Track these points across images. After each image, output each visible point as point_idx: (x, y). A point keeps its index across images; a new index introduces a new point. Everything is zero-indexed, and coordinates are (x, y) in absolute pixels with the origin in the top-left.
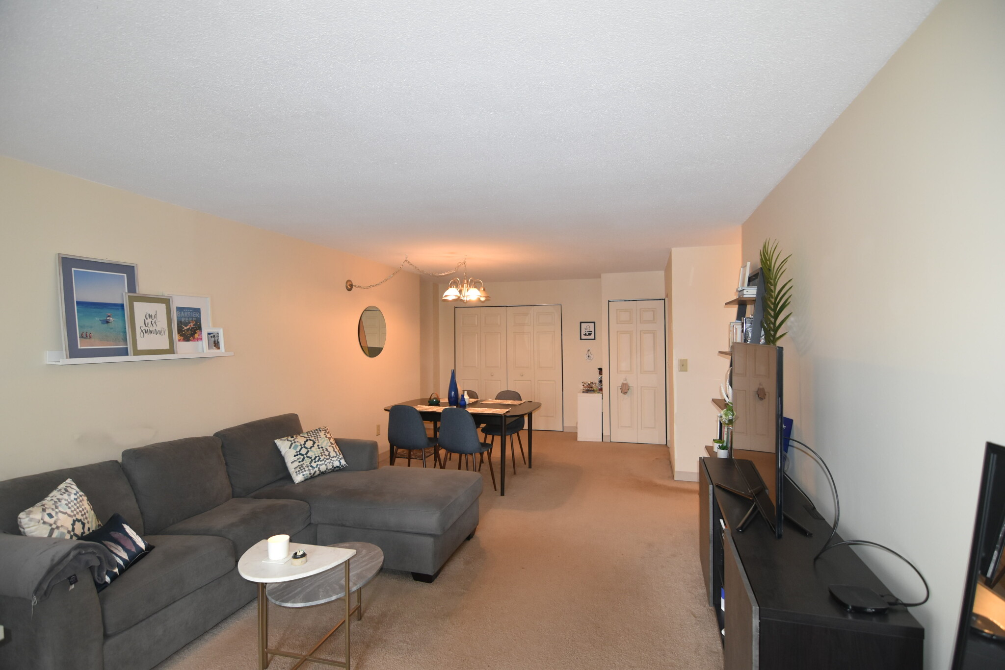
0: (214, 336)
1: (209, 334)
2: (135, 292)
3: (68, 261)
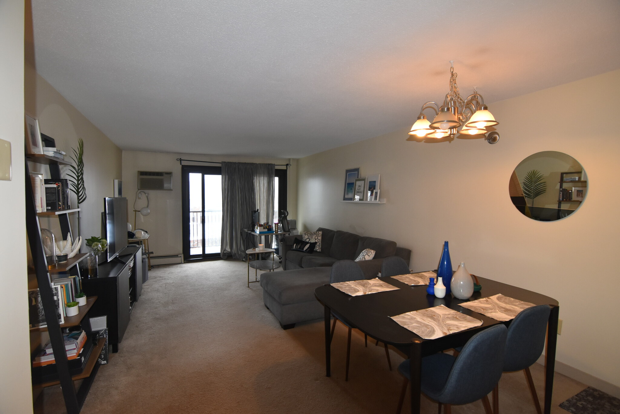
0: (377, 195)
1: (376, 192)
2: (358, 178)
3: (347, 171)
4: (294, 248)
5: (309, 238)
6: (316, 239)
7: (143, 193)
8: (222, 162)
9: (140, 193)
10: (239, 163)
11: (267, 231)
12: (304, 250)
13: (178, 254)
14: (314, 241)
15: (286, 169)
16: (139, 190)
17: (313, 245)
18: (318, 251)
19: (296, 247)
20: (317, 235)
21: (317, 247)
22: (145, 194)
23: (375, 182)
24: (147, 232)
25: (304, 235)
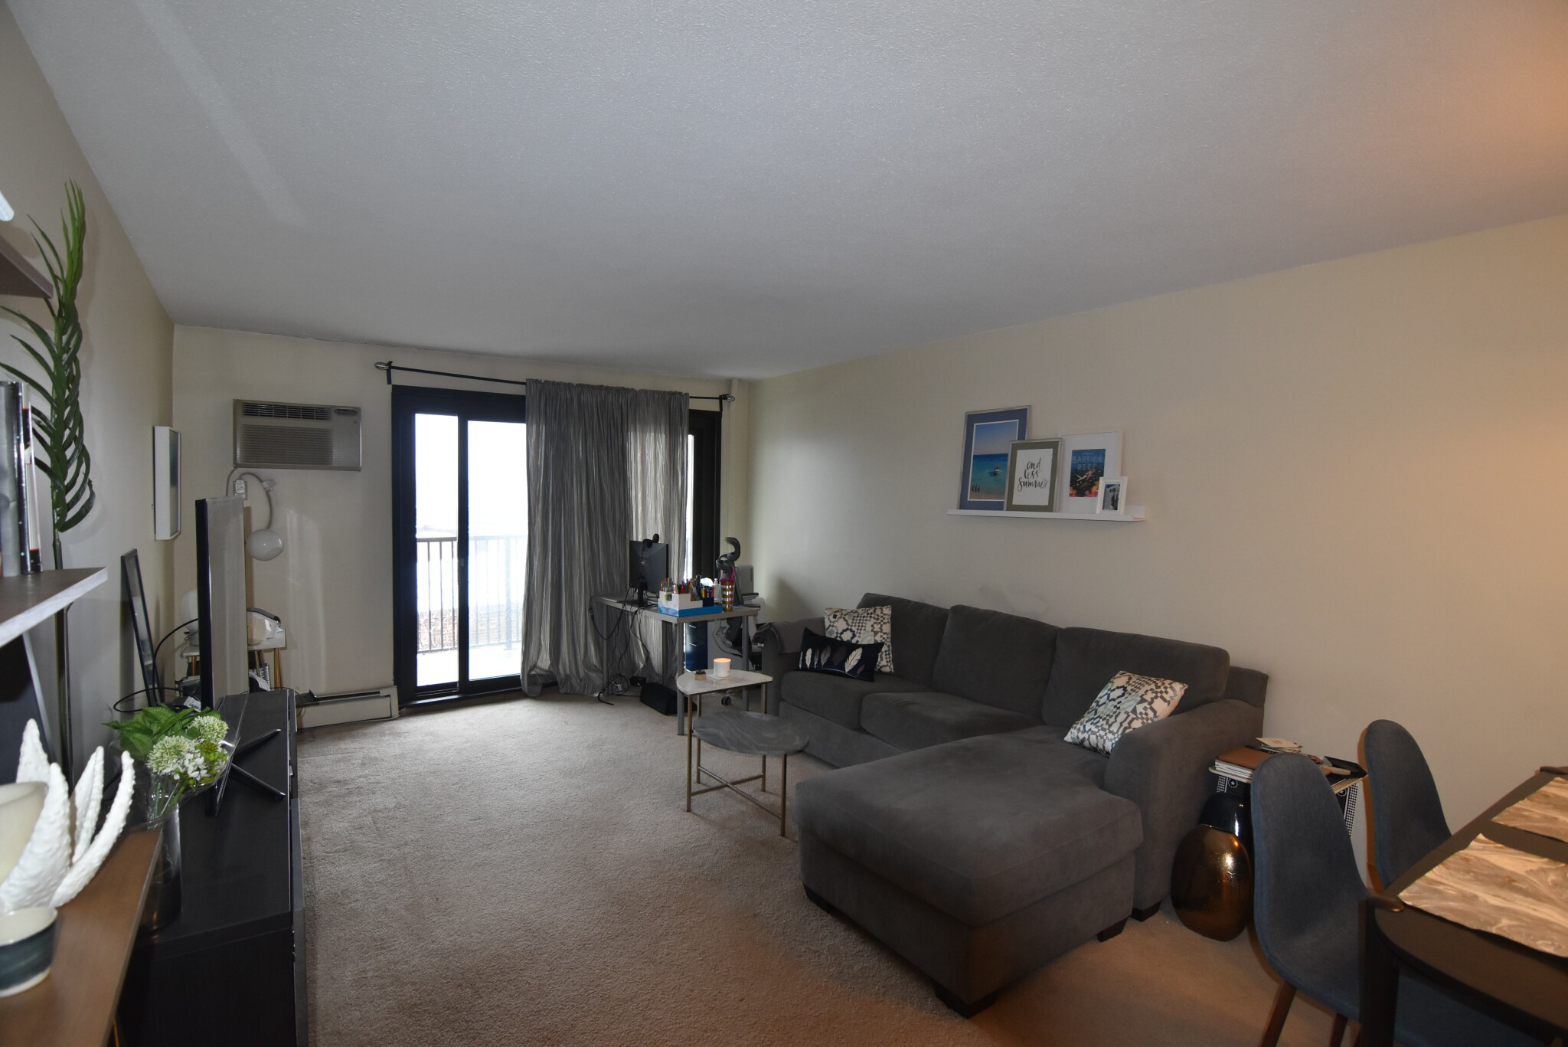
0: (1114, 489)
1: (1108, 486)
2: (1023, 438)
3: (972, 419)
4: (808, 663)
5: (851, 630)
6: (876, 633)
7: (253, 482)
8: (527, 380)
9: (240, 479)
10: (581, 386)
11: (701, 606)
12: (847, 670)
13: (380, 688)
14: (869, 638)
15: (717, 409)
16: (237, 466)
17: (871, 652)
18: (887, 669)
19: (816, 660)
20: (878, 619)
21: (882, 659)
22: (261, 481)
23: (1101, 453)
24: (276, 619)
25: (833, 620)
